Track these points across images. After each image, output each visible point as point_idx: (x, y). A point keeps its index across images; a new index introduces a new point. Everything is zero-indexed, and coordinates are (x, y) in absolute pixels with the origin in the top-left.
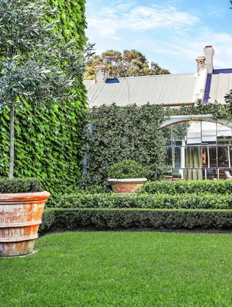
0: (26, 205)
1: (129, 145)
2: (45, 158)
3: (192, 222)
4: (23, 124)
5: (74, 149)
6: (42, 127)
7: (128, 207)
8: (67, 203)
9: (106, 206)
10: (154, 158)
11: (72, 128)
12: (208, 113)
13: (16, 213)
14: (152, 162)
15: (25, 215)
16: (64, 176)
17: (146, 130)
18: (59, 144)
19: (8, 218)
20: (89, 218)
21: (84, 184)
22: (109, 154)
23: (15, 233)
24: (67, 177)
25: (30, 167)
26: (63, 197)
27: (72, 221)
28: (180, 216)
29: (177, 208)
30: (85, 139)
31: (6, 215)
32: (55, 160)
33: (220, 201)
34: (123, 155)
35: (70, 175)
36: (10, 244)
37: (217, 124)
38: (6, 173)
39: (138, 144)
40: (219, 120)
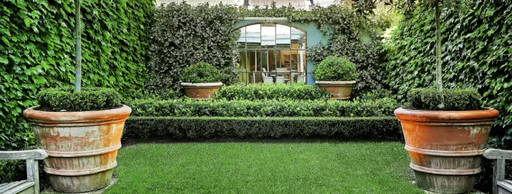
0: (102, 126)
1: (202, 47)
2: (113, 59)
3: (279, 131)
4: (87, 18)
5: (142, 49)
6: (109, 24)
7: (207, 115)
8: (139, 110)
9: (184, 114)
10: (228, 61)
11: (140, 26)
12: (282, 16)
13: (88, 137)
14: (227, 64)
15: (101, 140)
16: (133, 79)
17: (220, 32)
18: (127, 44)
19: (77, 145)
20: (166, 128)
21: (153, 87)
22: (181, 56)
23: (88, 164)
24: (135, 80)
25: (97, 71)
26: (134, 103)
27: (146, 131)
28: (266, 125)
29: (262, 116)
30: (154, 39)
31: (75, 141)
32: (122, 61)
33: (305, 109)
34: (196, 57)
35: (138, 78)
36: (81, 178)
37: (292, 28)
38: (68, 78)
39: (212, 46)
40: (293, 24)
